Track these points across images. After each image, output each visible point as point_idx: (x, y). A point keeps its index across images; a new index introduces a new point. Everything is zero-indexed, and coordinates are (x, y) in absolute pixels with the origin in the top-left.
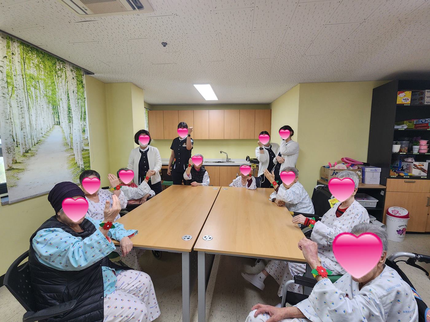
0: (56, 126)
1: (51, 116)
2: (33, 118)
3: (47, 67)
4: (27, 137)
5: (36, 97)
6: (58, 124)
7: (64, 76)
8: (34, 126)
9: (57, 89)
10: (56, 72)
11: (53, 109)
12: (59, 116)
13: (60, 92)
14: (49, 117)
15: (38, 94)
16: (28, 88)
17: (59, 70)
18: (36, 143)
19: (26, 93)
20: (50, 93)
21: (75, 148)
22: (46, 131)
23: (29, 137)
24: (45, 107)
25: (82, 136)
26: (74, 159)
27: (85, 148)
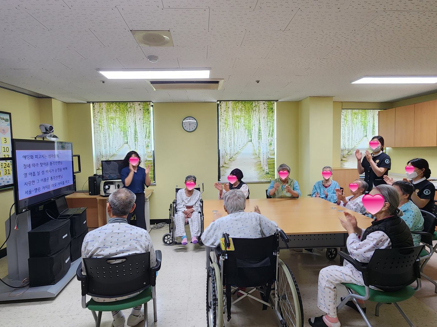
0: (249, 143)
2: (236, 139)
3: (247, 107)
4: (232, 150)
6: (250, 141)
7: (257, 110)
9: (252, 119)
10: (252, 109)
11: (248, 132)
12: (251, 136)
13: (254, 121)
14: (245, 138)
16: (235, 123)
17: (254, 106)
20: (247, 123)
21: (261, 157)
22: (242, 146)
24: (243, 132)
25: (268, 148)
26: (260, 165)
27: (271, 157)
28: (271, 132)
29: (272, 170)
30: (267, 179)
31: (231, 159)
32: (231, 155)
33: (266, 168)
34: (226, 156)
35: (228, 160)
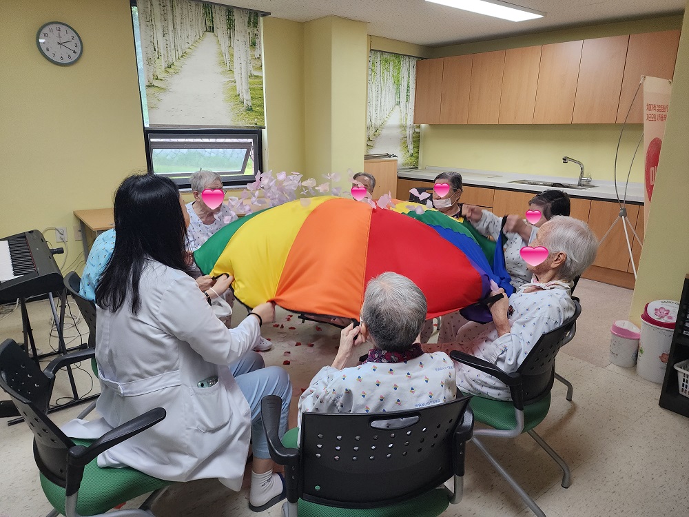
0: (207, 33)
1: (201, 18)
4: (170, 46)
6: (210, 31)
8: (179, 32)
12: (212, 18)
14: (198, 20)
18: (180, 56)
21: (237, 70)
22: (193, 40)
23: (173, 47)
25: (250, 53)
26: (234, 88)
27: (256, 73)
29: (258, 102)
30: (250, 121)
31: (168, 70)
32: (170, 59)
33: (246, 97)
34: (157, 60)
35: (163, 69)
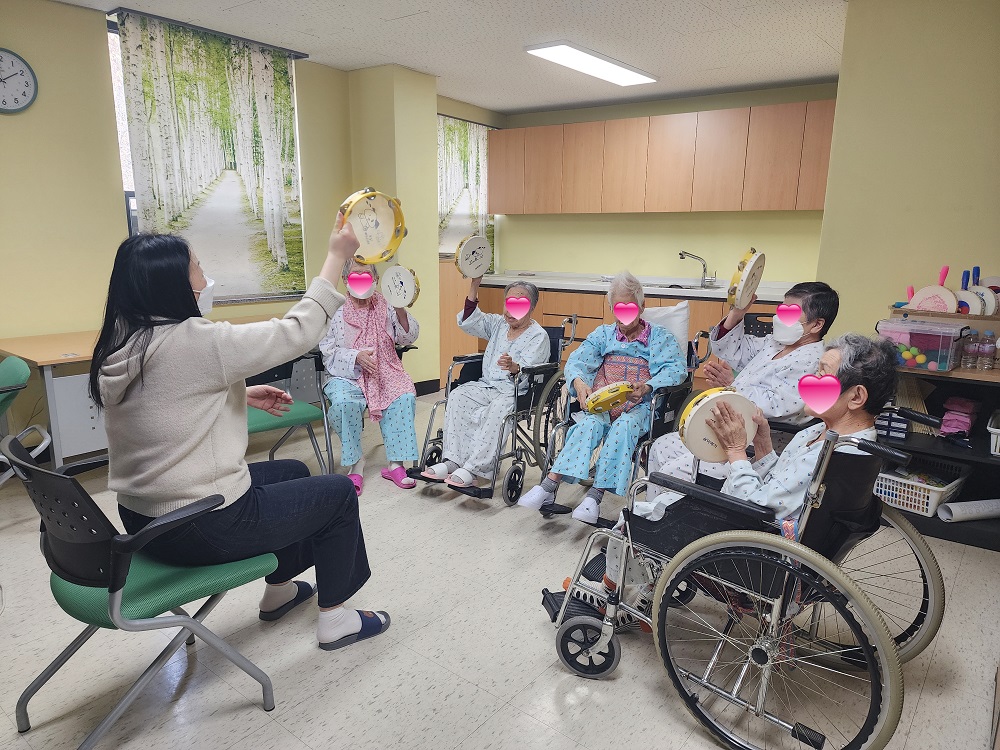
0: (228, 172)
1: (218, 152)
2: (187, 156)
3: (213, 51)
4: (176, 192)
5: (192, 116)
6: (231, 169)
7: (245, 66)
8: (189, 171)
9: (231, 96)
10: (230, 60)
11: (223, 137)
12: (234, 151)
13: (237, 100)
14: (214, 154)
15: (195, 109)
16: (178, 99)
17: (236, 54)
18: (190, 203)
19: (175, 110)
20: (218, 106)
21: (267, 219)
22: (208, 182)
23: (180, 192)
24: (208, 134)
25: (284, 195)
26: (264, 243)
27: (292, 221)
28: (287, 145)
29: (297, 259)
31: (175, 224)
32: (176, 209)
33: (280, 253)
34: (158, 212)
35: (166, 224)
